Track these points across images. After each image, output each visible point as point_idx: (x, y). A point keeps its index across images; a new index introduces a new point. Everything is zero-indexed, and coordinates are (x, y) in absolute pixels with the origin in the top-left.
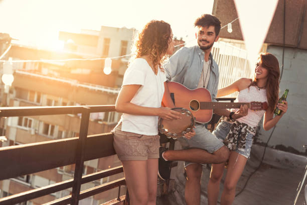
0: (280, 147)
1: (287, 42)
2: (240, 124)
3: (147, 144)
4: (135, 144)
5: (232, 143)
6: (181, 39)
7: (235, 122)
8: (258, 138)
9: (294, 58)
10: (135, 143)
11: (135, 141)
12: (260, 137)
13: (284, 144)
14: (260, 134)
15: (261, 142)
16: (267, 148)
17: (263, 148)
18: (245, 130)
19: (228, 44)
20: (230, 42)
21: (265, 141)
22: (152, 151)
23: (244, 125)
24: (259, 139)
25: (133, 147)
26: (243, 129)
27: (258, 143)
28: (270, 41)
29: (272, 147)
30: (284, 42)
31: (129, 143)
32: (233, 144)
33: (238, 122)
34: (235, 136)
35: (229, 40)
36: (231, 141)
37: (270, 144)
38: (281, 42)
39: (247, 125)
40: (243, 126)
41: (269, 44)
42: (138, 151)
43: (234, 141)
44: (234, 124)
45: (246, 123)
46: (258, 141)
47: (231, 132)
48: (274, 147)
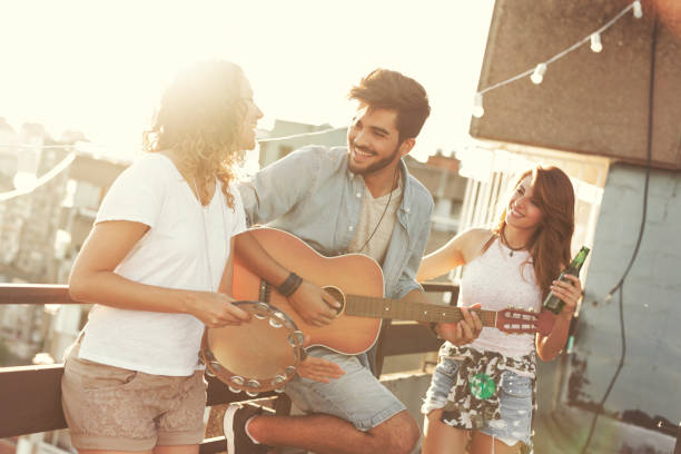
0: (635, 417)
1: (657, 156)
2: (481, 356)
3: (147, 402)
4: (111, 402)
5: (468, 411)
6: (453, 155)
7: (468, 354)
8: (583, 390)
9: (674, 195)
10: (109, 398)
11: (112, 394)
12: (586, 389)
13: (643, 409)
14: (587, 382)
15: (587, 400)
16: (600, 418)
17: (591, 415)
18: (495, 368)
19: (514, 156)
20: (519, 153)
21: (598, 400)
22: (173, 425)
23: (491, 355)
24: (583, 394)
25: (104, 410)
26: (489, 367)
27: (581, 405)
28: (616, 153)
29: (615, 416)
30: (649, 155)
31: (93, 398)
32: (473, 412)
33: (474, 352)
34: (473, 390)
35: (516, 147)
36: (466, 405)
37: (610, 406)
38: (641, 154)
39: (498, 355)
40: (489, 360)
41: (615, 160)
42: (119, 422)
43: (474, 403)
44: (467, 358)
45: (496, 351)
46: (580, 398)
47: (460, 382)
48: (620, 416)
